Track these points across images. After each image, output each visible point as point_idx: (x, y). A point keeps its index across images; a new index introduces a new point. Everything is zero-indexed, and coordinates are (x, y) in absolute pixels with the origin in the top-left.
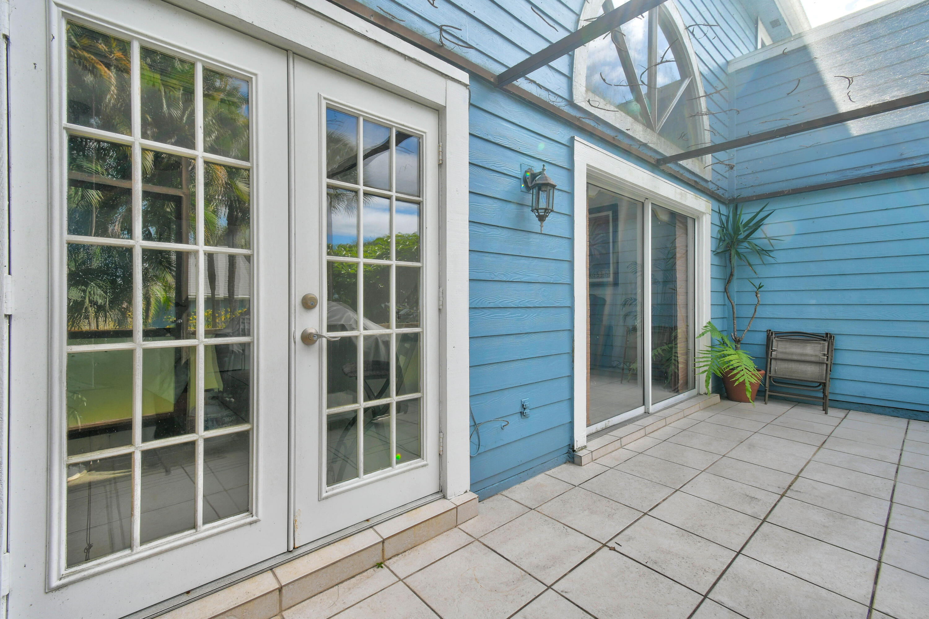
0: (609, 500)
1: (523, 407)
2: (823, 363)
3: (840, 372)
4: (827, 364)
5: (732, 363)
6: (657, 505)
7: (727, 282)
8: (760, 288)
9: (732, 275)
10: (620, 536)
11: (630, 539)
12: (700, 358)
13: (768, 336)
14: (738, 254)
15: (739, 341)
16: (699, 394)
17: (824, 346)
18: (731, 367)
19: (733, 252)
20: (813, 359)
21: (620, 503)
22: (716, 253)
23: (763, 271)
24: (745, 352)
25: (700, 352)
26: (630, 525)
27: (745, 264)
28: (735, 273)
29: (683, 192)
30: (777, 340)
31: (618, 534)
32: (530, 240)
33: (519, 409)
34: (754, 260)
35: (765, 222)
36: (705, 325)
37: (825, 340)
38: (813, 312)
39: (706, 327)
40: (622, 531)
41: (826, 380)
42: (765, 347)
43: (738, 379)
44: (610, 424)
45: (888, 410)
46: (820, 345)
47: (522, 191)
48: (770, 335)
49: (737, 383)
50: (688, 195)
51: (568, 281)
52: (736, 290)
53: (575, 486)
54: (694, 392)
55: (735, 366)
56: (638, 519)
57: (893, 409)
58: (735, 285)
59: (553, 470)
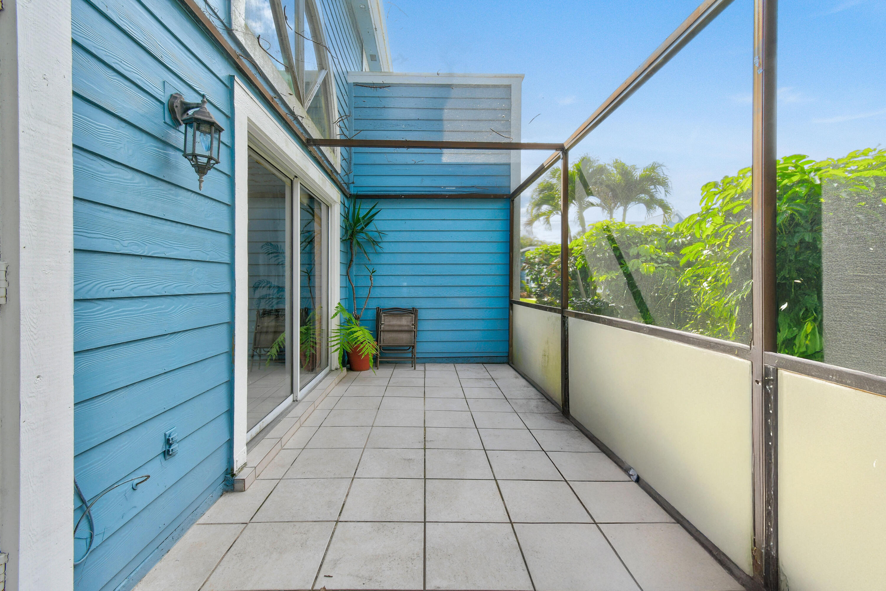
0: (295, 523)
1: (168, 442)
2: (412, 331)
3: (421, 336)
4: (414, 331)
5: (359, 338)
6: (344, 505)
7: (348, 266)
8: (373, 272)
9: (351, 260)
10: (324, 566)
11: (335, 563)
12: (333, 337)
13: (377, 313)
14: (358, 243)
15: (359, 318)
16: (331, 371)
17: (412, 318)
18: (359, 343)
19: (354, 242)
20: (406, 328)
21: (308, 521)
22: (343, 241)
23: (374, 258)
24: (366, 327)
25: (332, 331)
26: (328, 546)
27: (361, 252)
28: (354, 260)
29: (324, 178)
30: (384, 316)
31: (321, 566)
32: (179, 198)
33: (160, 447)
34: (369, 250)
35: (376, 217)
36: (336, 305)
37: (412, 313)
38: (405, 292)
39: (337, 307)
40: (324, 559)
41: (414, 344)
42: (375, 322)
43: (364, 353)
44: (265, 425)
45: (444, 359)
46: (410, 318)
47: (165, 123)
48: (379, 312)
49: (363, 357)
50: (327, 182)
51: (227, 259)
52: (354, 274)
53: (246, 523)
54: (327, 370)
55: (362, 340)
56: (333, 533)
57: (447, 358)
58: (354, 269)
59: (208, 513)
